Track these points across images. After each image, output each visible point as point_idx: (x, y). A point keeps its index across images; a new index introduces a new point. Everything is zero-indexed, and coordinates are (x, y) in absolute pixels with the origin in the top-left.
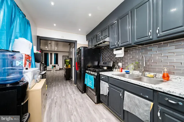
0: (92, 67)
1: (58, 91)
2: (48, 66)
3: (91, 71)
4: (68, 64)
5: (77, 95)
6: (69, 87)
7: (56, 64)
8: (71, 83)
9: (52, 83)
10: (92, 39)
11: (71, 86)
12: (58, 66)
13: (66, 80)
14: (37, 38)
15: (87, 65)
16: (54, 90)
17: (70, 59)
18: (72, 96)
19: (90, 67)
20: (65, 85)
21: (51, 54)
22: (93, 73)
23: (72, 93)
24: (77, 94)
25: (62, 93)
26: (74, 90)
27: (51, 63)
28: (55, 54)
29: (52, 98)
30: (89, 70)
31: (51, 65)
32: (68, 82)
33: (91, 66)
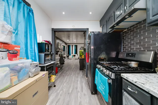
0: (107, 60)
1: (67, 83)
2: (70, 55)
3: (103, 67)
4: (82, 54)
5: (85, 95)
6: (79, 79)
7: (76, 54)
8: (83, 75)
9: (67, 71)
10: (107, 21)
11: (82, 79)
12: (77, 55)
13: (80, 70)
14: (52, 31)
15: (99, 57)
16: (65, 81)
17: (84, 49)
18: (79, 94)
19: (103, 60)
20: (77, 75)
21: (72, 46)
22: (107, 72)
23: (80, 90)
24: (86, 93)
25: (71, 86)
26: (84, 84)
27: (72, 53)
28: (75, 45)
29: (58, 92)
30: (102, 65)
31: (72, 54)
32: (81, 72)
33: (105, 59)
